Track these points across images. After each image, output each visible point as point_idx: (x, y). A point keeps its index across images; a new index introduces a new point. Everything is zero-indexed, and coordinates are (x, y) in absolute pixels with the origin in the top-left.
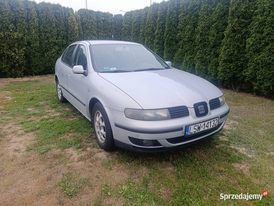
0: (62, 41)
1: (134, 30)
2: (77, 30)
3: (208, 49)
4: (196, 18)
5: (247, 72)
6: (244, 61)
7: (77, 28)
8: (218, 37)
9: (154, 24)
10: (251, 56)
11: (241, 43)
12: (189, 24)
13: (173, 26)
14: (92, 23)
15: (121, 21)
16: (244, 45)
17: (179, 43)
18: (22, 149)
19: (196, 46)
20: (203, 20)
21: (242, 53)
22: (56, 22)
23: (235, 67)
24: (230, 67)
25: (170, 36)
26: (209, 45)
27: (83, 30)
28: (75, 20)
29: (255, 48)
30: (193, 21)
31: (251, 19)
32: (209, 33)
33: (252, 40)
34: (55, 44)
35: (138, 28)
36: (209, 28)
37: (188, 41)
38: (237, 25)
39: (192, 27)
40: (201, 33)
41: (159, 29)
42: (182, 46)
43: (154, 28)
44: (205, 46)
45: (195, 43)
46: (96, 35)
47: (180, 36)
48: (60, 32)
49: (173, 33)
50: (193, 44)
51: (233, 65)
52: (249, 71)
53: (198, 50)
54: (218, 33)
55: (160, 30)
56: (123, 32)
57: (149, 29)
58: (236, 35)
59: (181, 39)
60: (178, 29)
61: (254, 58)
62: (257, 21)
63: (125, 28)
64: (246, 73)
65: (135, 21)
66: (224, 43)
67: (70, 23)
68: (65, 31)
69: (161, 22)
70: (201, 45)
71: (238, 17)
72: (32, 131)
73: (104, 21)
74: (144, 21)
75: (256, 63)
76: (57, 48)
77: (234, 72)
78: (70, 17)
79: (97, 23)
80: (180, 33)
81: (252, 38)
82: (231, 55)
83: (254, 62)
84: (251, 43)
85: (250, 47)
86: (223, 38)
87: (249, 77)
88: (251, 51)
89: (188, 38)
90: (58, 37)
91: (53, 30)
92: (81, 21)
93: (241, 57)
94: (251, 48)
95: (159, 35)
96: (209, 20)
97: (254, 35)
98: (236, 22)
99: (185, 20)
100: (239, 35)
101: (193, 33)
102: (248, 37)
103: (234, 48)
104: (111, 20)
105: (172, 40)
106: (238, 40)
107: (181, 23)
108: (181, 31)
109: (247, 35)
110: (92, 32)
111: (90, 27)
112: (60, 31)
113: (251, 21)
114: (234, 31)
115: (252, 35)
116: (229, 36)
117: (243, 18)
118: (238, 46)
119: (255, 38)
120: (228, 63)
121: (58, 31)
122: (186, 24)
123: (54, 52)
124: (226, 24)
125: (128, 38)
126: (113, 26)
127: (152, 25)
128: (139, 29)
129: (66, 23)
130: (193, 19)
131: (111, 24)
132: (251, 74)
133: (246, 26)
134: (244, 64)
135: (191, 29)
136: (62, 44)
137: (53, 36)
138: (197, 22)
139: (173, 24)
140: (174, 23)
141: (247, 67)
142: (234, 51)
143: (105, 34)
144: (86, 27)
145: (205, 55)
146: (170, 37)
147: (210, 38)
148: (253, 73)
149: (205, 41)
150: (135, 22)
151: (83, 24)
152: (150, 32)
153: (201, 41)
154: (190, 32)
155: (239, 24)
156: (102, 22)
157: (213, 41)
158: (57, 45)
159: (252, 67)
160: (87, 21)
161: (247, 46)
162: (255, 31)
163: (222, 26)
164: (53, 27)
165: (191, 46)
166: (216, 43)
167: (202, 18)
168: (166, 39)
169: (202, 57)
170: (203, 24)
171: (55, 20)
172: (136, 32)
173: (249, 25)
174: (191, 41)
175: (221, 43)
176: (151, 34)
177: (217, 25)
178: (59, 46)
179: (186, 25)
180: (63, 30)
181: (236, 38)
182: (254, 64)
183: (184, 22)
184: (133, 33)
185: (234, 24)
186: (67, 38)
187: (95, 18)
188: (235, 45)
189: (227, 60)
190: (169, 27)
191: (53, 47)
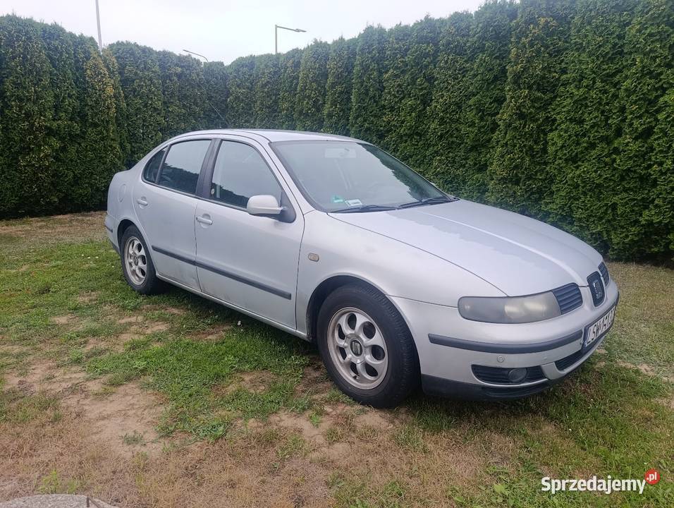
0: (69, 126)
1: (262, 104)
2: (110, 98)
3: (459, 153)
4: (426, 84)
5: (550, 203)
6: (543, 180)
7: (110, 91)
8: (483, 127)
9: (320, 92)
10: (560, 170)
11: (536, 142)
12: (410, 97)
13: (370, 99)
14: (151, 79)
15: (225, 78)
16: (542, 147)
17: (387, 139)
18: (144, 433)
19: (429, 146)
20: (447, 88)
21: (539, 164)
22: (51, 73)
23: (526, 192)
24: (515, 193)
25: (365, 121)
26: (460, 144)
27: (126, 97)
28: (104, 71)
29: (568, 152)
30: (422, 89)
31: (553, 92)
32: (460, 118)
33: (561, 136)
34: (50, 132)
35: (274, 98)
36: (460, 107)
37: (410, 136)
38: (528, 103)
39: (419, 102)
40: (442, 118)
41: (334, 103)
42: (394, 145)
43: (319, 100)
44: (450, 146)
45: (427, 140)
46: (161, 110)
47: (389, 122)
48: (62, 101)
49: (372, 116)
50: (421, 143)
51: (521, 189)
52: (558, 201)
53: (434, 157)
54: (481, 119)
55: (336, 107)
56: (232, 107)
57: (308, 103)
58: (525, 125)
59: (392, 130)
60: (384, 107)
61: (567, 174)
62: (567, 97)
63: (237, 98)
64: (551, 205)
65: (264, 80)
66: (498, 142)
67: (90, 78)
68: (77, 98)
69: (339, 88)
70: (441, 145)
71: (530, 88)
72: (129, 379)
73: (179, 76)
74: (291, 82)
75: (572, 185)
76: (57, 144)
77: (524, 203)
78: (91, 62)
79: (164, 82)
80: (388, 115)
81: (562, 133)
82: (516, 167)
83: (567, 182)
84: (560, 143)
85: (557, 151)
86: (493, 130)
87: (557, 214)
88: (560, 159)
89: (411, 127)
90: (57, 114)
91: (45, 96)
92: (120, 73)
93: (536, 172)
94: (559, 153)
95: (334, 119)
96: (460, 89)
97: (563, 126)
98: (526, 97)
99: (399, 86)
100: (532, 125)
101: (421, 116)
102: (551, 130)
103: (521, 151)
104: (198, 75)
105: (368, 132)
106: (531, 135)
107: (389, 93)
108: (390, 111)
109: (548, 126)
110: (151, 104)
111: (144, 90)
112: (64, 98)
113: (556, 97)
114: (521, 116)
115: (559, 125)
116: (510, 125)
117: (538, 90)
118: (531, 148)
119: (566, 132)
120: (510, 186)
121: (56, 96)
122: (402, 96)
123: (46, 156)
124: (500, 101)
125: (246, 121)
126: (204, 90)
127: (313, 92)
128: (276, 102)
129: (78, 78)
130: (420, 85)
131: (199, 86)
132: (560, 207)
133: (544, 107)
134: (545, 187)
135: (416, 108)
136: (70, 135)
137: (45, 110)
138: (429, 93)
139: (371, 93)
140: (373, 91)
141: (552, 193)
142: (523, 159)
143: (183, 111)
144: (135, 90)
145: (452, 167)
146: (366, 125)
147: (464, 129)
148: (566, 205)
149: (452, 136)
150: (266, 85)
151: (125, 82)
152: (310, 109)
153: (441, 137)
154: (413, 114)
155: (532, 101)
156: (175, 78)
157: (472, 136)
158: (54, 136)
159: (563, 194)
160: (136, 74)
161: (551, 149)
162: (566, 118)
163: (491, 103)
164: (44, 87)
165: (417, 145)
166: (479, 140)
167: (442, 85)
168: (354, 129)
169: (446, 172)
170: (445, 98)
171: (47, 66)
172: (269, 108)
173: (551, 104)
174: (418, 134)
175: (489, 140)
176: (313, 115)
177: (480, 101)
178: (62, 139)
179: (403, 98)
180: (70, 96)
181: (527, 130)
182: (566, 186)
183: (398, 91)
184: (261, 109)
185: (520, 101)
186: (83, 117)
187: (157, 68)
188: (525, 146)
189: (506, 179)
190: (361, 100)
191: (43, 141)
